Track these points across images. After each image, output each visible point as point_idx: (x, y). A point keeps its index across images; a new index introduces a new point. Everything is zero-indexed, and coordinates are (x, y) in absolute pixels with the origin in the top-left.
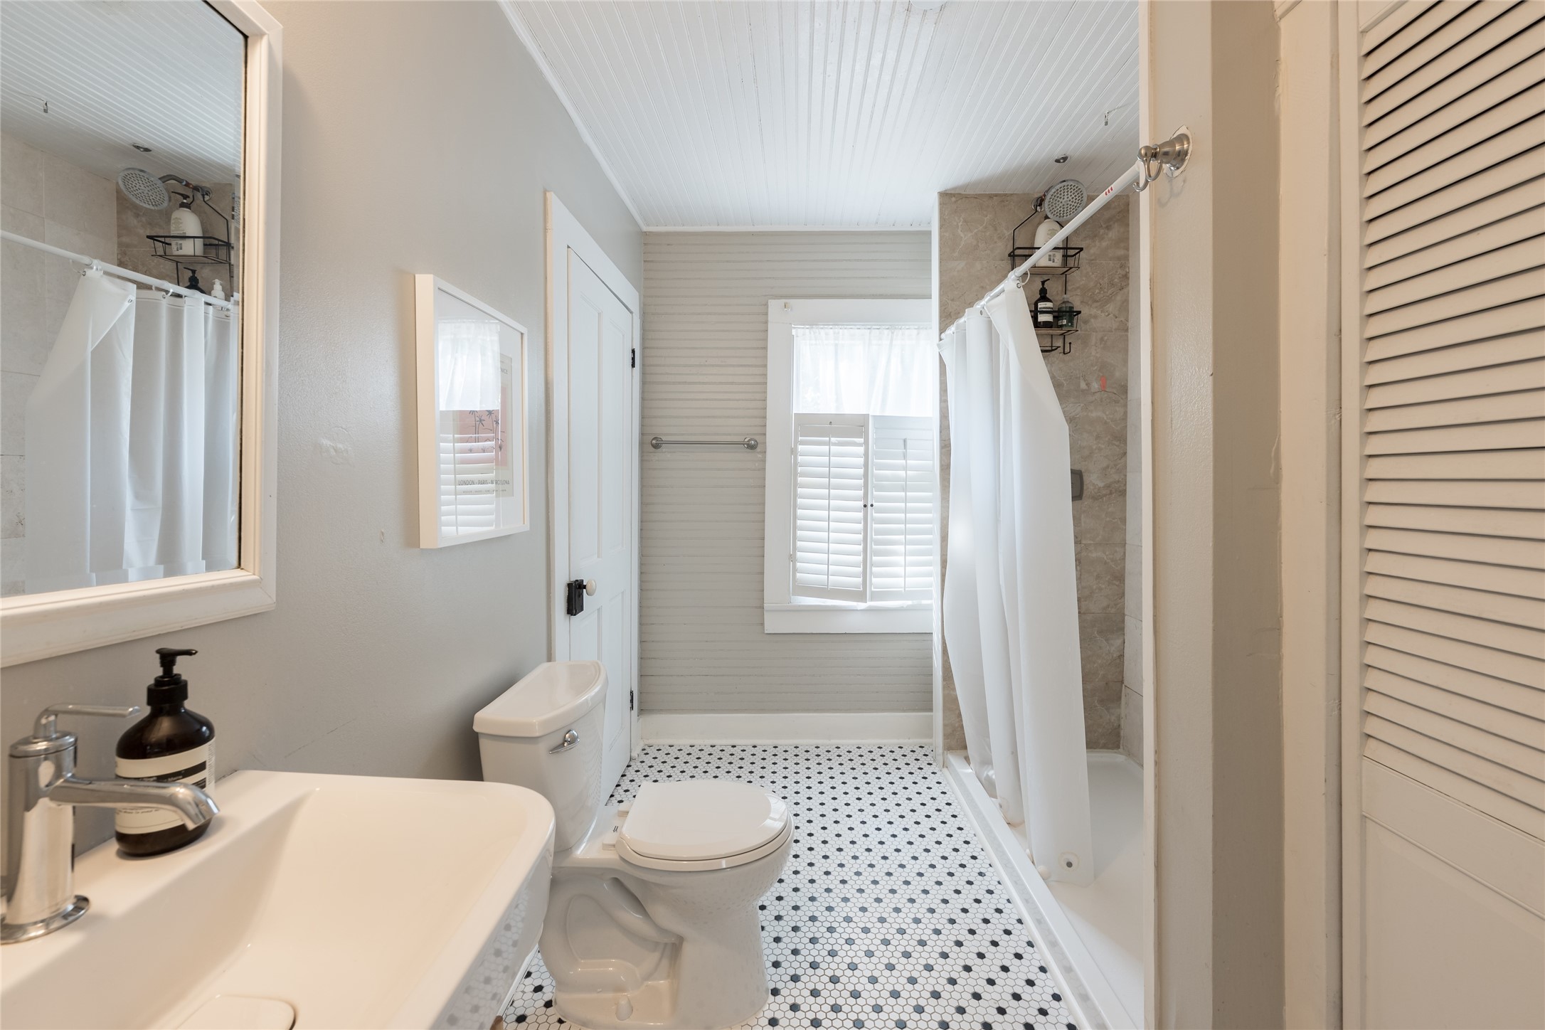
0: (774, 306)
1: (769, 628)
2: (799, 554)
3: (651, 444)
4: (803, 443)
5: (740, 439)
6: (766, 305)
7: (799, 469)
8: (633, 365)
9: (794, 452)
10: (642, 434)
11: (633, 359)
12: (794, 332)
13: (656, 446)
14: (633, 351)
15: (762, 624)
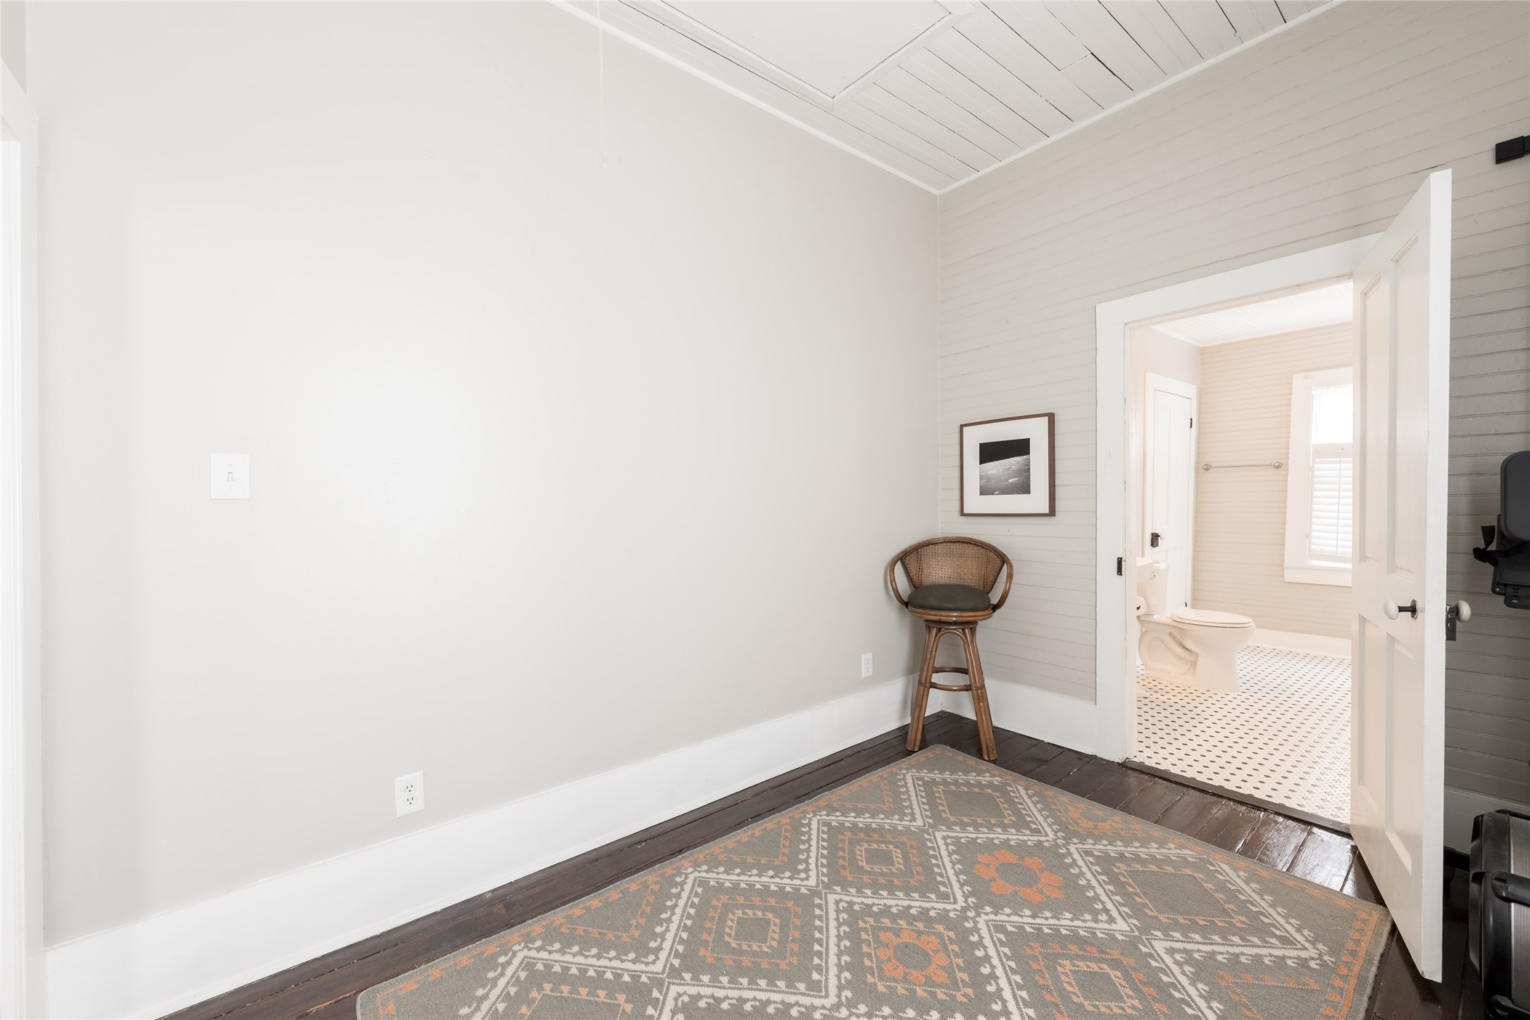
0: (1297, 378)
1: (1287, 579)
2: (1313, 534)
3: (1203, 468)
4: (1319, 463)
5: (1269, 462)
6: (1292, 377)
7: (1316, 480)
8: (1191, 427)
9: (1311, 468)
10: (1197, 463)
11: (1191, 424)
12: (1313, 392)
13: (1207, 469)
14: (1191, 420)
15: (1283, 576)
